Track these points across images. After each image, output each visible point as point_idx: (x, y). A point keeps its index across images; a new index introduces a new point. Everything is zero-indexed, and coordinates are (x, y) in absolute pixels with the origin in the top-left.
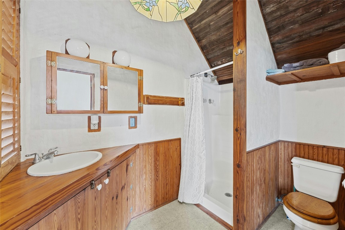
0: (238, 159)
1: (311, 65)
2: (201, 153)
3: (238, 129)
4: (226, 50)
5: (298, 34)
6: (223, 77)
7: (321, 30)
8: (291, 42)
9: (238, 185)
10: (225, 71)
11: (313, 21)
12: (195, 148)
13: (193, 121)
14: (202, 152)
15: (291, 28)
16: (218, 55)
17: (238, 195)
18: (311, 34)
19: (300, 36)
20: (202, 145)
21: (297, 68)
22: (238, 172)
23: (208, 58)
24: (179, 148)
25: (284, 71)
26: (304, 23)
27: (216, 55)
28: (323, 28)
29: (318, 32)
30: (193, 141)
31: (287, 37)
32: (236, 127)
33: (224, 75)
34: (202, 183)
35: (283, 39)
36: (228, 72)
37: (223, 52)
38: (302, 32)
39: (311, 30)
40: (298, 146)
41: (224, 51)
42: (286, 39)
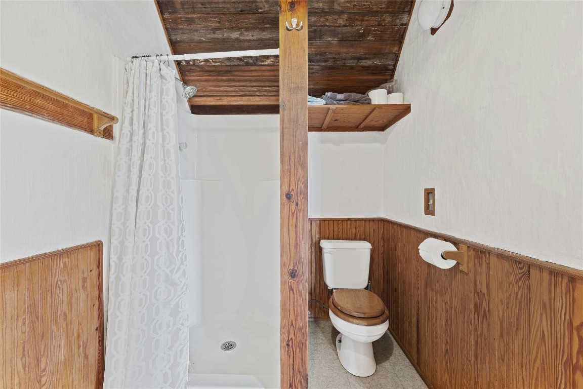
0: (292, 259)
1: (356, 102)
2: (177, 272)
3: (292, 193)
4: (220, 36)
5: (334, 56)
6: (203, 99)
7: (355, 61)
8: (324, 64)
9: (292, 317)
10: (210, 86)
11: (352, 42)
12: (155, 262)
13: (151, 186)
14: (179, 268)
15: (329, 40)
16: (200, 42)
17: (292, 339)
18: (346, 62)
19: (335, 60)
20: (178, 248)
21: (341, 102)
22: (291, 289)
23: (173, 38)
24: (95, 273)
25: (325, 102)
26: (344, 40)
27: (197, 38)
28: (359, 59)
29: (352, 63)
30: (149, 243)
31: (321, 54)
32: (286, 190)
33: (205, 94)
34: (181, 351)
35: (316, 55)
36: (217, 89)
37: (212, 38)
38: (339, 54)
39: (348, 56)
40: (322, 223)
41: (216, 36)
42: (318, 57)
